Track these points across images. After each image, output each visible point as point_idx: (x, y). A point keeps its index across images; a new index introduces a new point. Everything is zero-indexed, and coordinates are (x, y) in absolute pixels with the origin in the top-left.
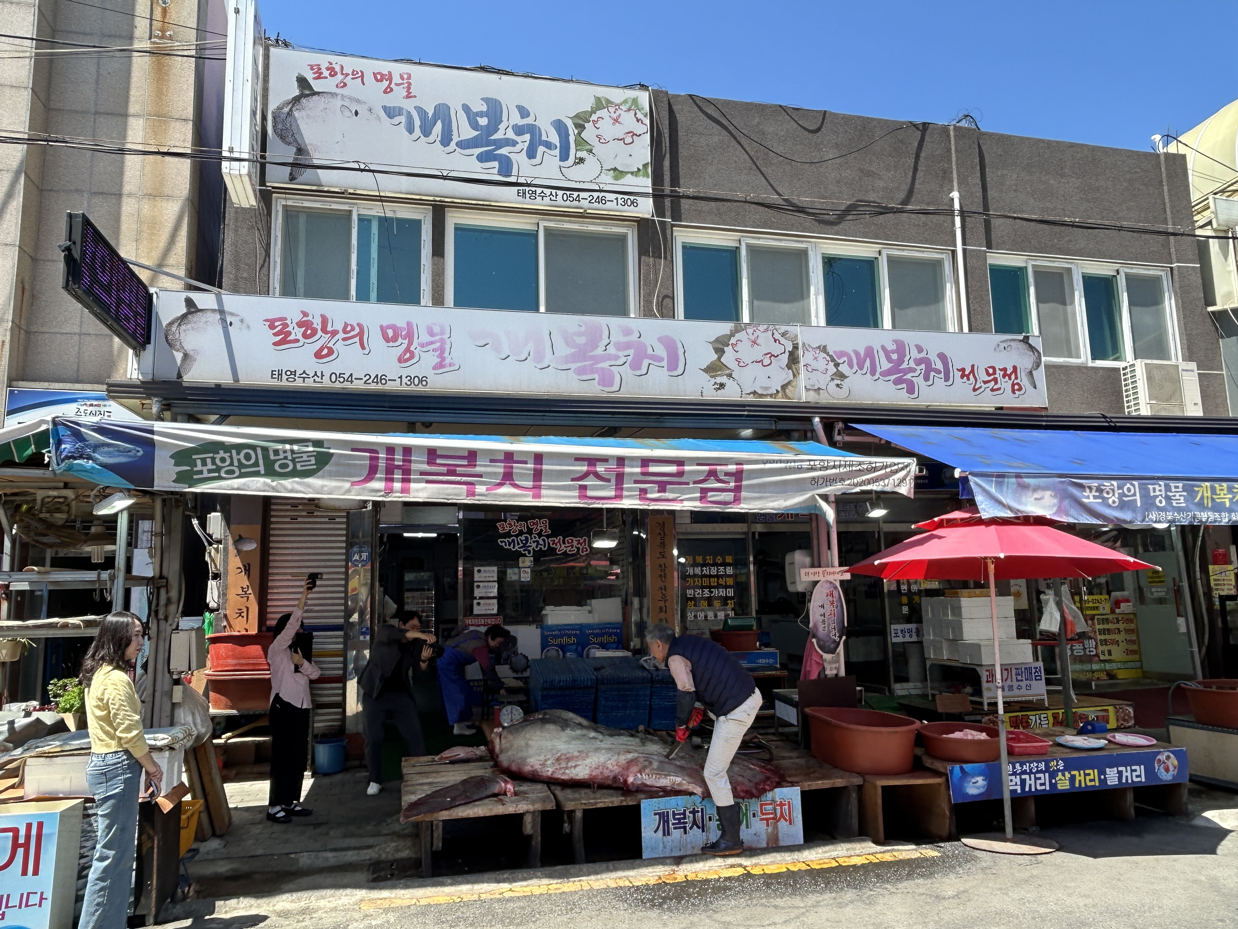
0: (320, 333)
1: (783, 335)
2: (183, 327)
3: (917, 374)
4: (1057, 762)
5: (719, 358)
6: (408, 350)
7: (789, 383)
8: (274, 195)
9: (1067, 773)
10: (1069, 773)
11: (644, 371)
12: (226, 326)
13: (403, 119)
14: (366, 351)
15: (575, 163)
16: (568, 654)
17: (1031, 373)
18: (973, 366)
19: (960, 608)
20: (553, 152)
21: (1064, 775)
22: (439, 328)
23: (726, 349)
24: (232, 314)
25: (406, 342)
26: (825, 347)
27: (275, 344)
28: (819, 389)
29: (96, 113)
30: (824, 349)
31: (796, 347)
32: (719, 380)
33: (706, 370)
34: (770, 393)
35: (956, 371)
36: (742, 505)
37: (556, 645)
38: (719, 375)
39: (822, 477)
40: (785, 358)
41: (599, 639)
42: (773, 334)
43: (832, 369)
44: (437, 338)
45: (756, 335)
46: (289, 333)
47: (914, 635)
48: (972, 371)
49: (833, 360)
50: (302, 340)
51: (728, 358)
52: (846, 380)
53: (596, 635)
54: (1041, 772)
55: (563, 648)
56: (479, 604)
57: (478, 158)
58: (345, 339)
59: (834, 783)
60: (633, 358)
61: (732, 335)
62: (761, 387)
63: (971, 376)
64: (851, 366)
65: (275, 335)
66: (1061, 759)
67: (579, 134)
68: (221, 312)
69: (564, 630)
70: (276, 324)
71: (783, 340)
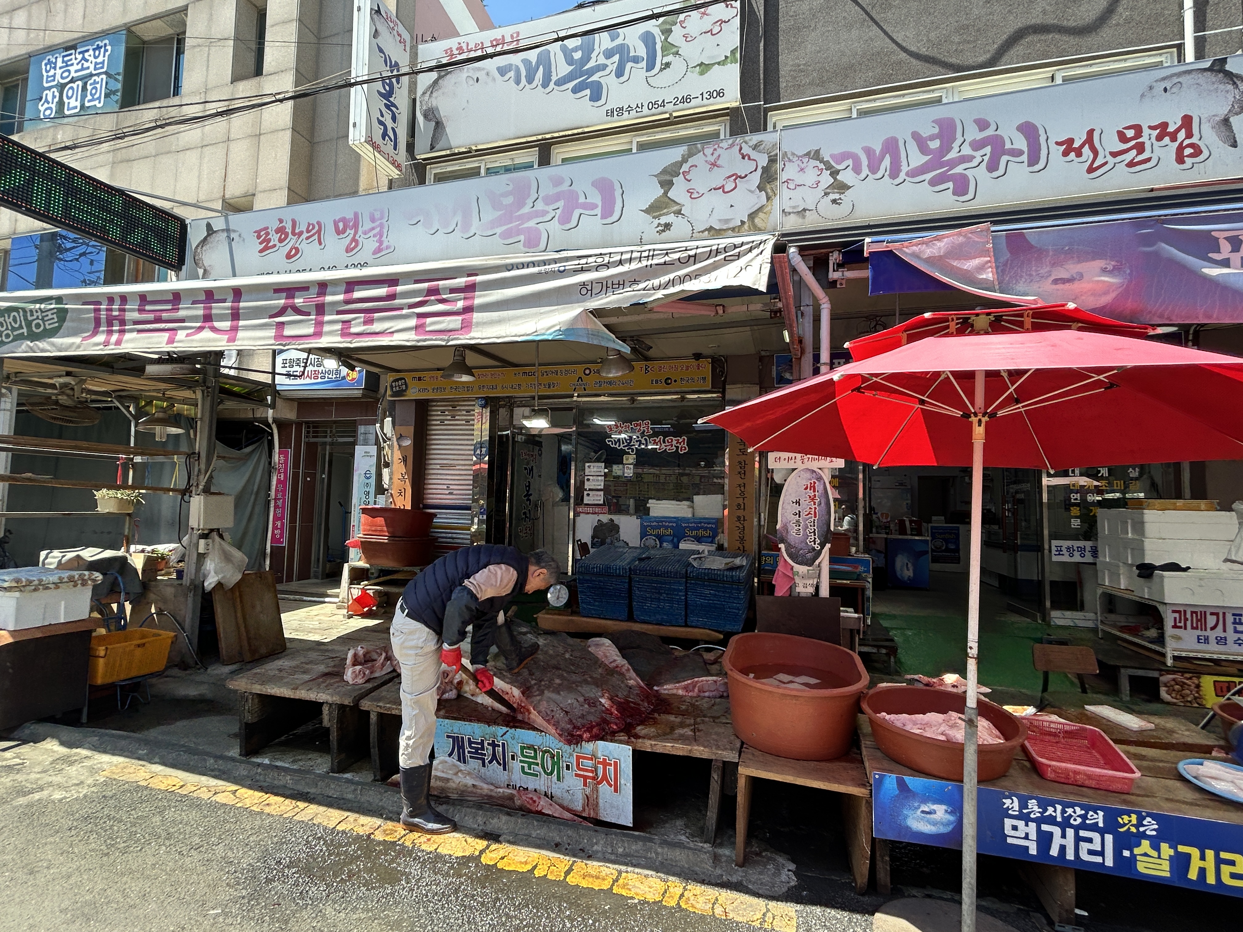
0: (290, 236)
1: (755, 147)
2: (204, 248)
3: (975, 163)
4: (1141, 819)
5: (666, 193)
6: (354, 240)
7: (760, 209)
8: (428, 167)
9: (1164, 846)
10: (1173, 847)
11: (574, 223)
12: (231, 240)
13: (512, 74)
14: (322, 247)
15: (661, 70)
16: (665, 544)
17: (1226, 122)
18: (1091, 133)
19: (1142, 523)
20: (640, 65)
21: (1157, 848)
22: (379, 213)
23: (675, 180)
24: (234, 231)
25: (352, 232)
26: (817, 152)
27: (261, 251)
28: (804, 210)
29: (338, 138)
30: (816, 155)
31: (773, 160)
32: (664, 220)
33: (647, 211)
34: (731, 225)
35: (1053, 146)
36: (473, 334)
37: (654, 536)
38: (664, 214)
39: (599, 281)
40: (756, 178)
41: (694, 533)
42: (741, 149)
43: (827, 179)
44: (378, 223)
45: (716, 155)
46: (270, 240)
47: (1088, 554)
48: (1089, 139)
49: (828, 167)
50: (278, 244)
51: (678, 192)
52: (847, 193)
53: (692, 529)
54: (1094, 828)
55: (660, 538)
56: (588, 495)
57: (572, 91)
58: (307, 238)
59: (690, 751)
60: (563, 210)
61: (685, 160)
62: (720, 220)
63: (1086, 150)
64: (857, 170)
65: (261, 243)
66: (1154, 816)
67: (666, 39)
68: (228, 230)
69: (662, 521)
70: (262, 233)
71: (754, 154)
